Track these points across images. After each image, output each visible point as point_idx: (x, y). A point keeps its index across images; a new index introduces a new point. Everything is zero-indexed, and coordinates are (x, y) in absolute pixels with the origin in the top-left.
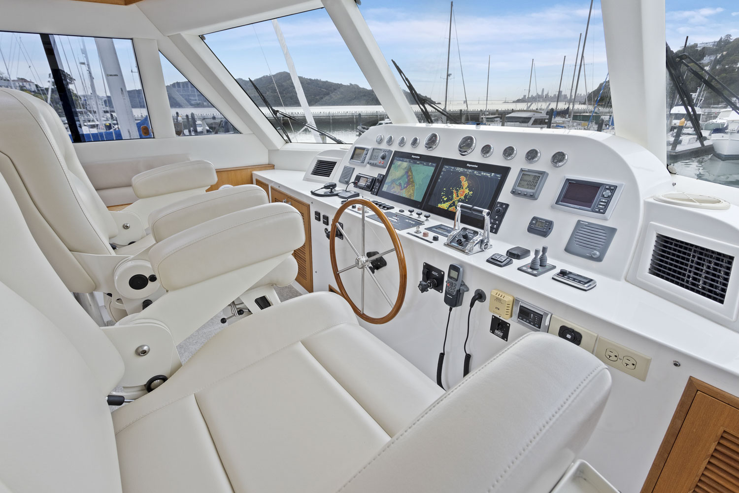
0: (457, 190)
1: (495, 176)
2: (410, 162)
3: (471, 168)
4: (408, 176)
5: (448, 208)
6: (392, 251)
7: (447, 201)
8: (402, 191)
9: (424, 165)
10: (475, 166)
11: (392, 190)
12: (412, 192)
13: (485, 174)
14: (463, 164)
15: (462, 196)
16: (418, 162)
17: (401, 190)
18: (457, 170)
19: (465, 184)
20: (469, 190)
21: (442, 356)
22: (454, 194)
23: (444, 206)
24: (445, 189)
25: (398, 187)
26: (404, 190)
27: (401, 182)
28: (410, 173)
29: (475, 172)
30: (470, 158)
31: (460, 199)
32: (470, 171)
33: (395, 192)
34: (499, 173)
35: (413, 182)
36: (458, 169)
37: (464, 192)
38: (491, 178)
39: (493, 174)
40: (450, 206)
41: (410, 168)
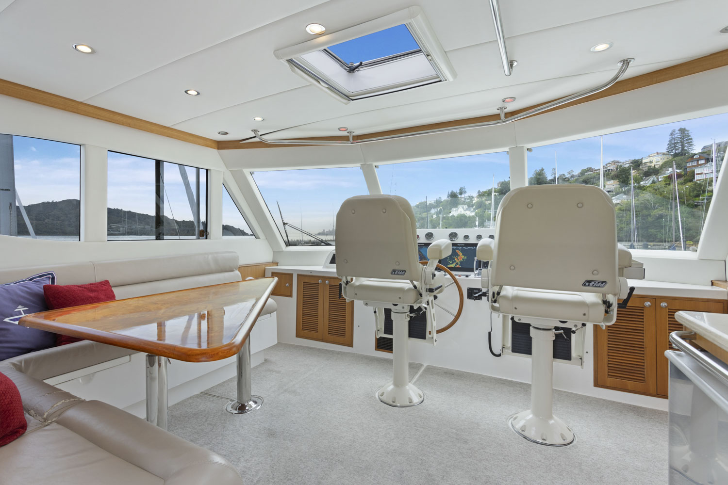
0: (457, 257)
3: (460, 246)
6: (453, 283)
7: (452, 263)
10: (463, 245)
13: (470, 248)
19: (460, 253)
20: (464, 256)
21: (490, 333)
23: (452, 266)
29: (464, 248)
30: (459, 241)
37: (461, 257)
40: (456, 265)
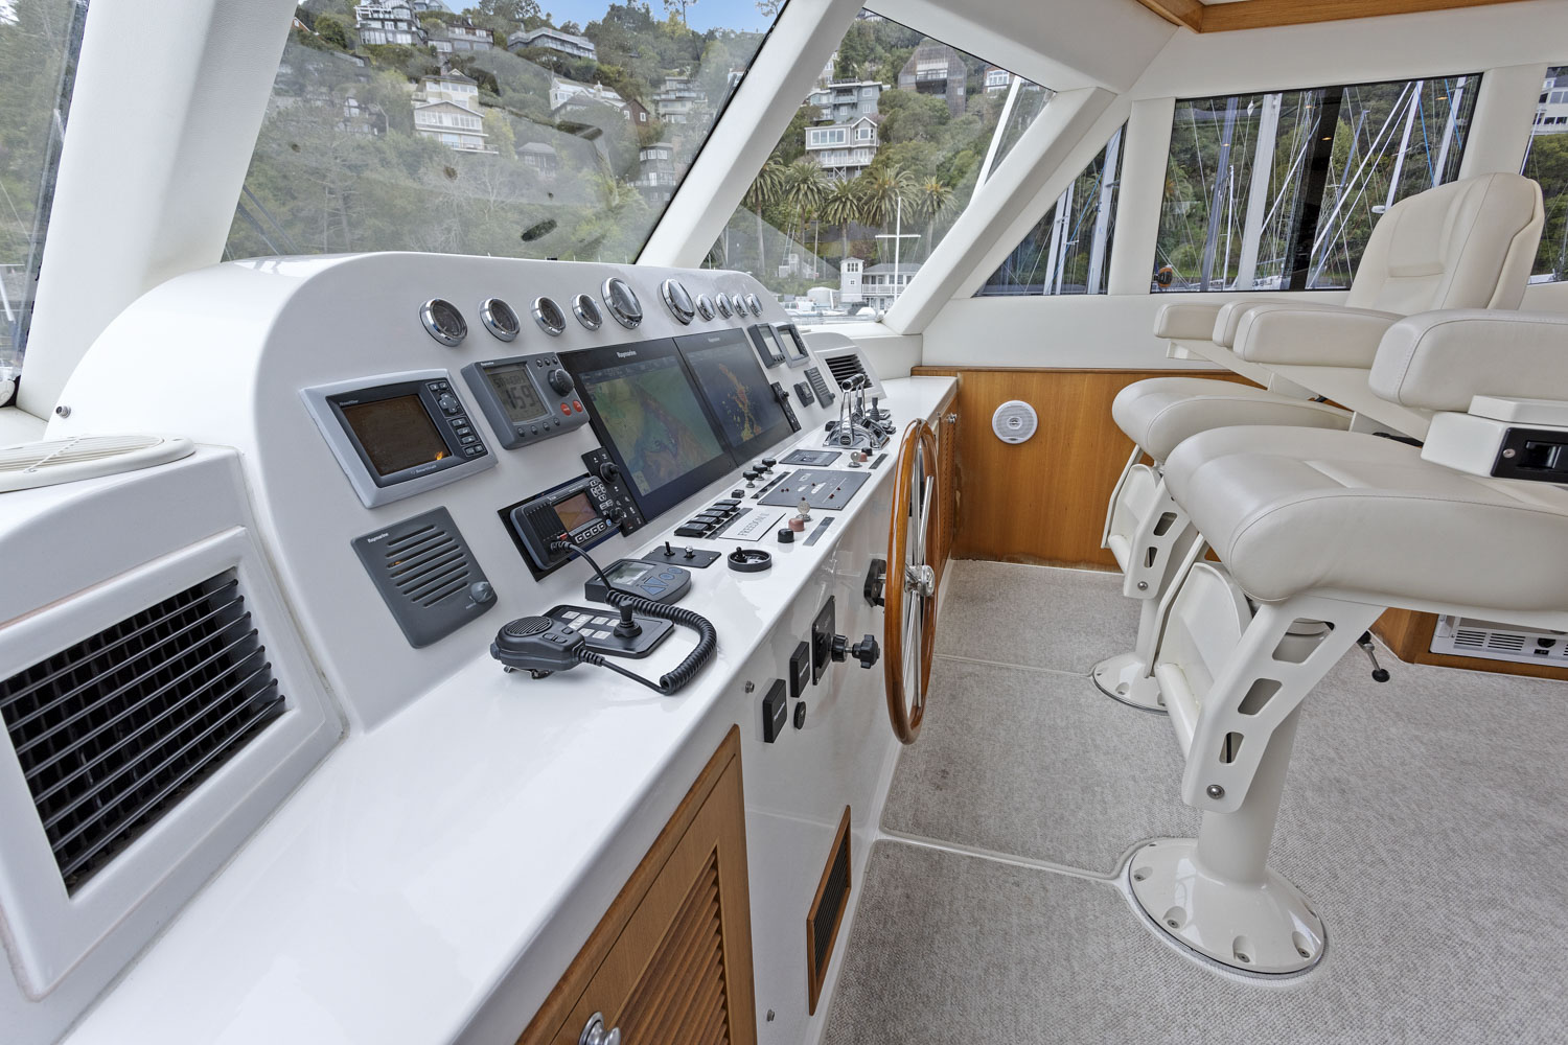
2: (625, 373)
16: (642, 367)
18: (705, 355)
30: (696, 326)
32: (718, 350)
36: (705, 353)
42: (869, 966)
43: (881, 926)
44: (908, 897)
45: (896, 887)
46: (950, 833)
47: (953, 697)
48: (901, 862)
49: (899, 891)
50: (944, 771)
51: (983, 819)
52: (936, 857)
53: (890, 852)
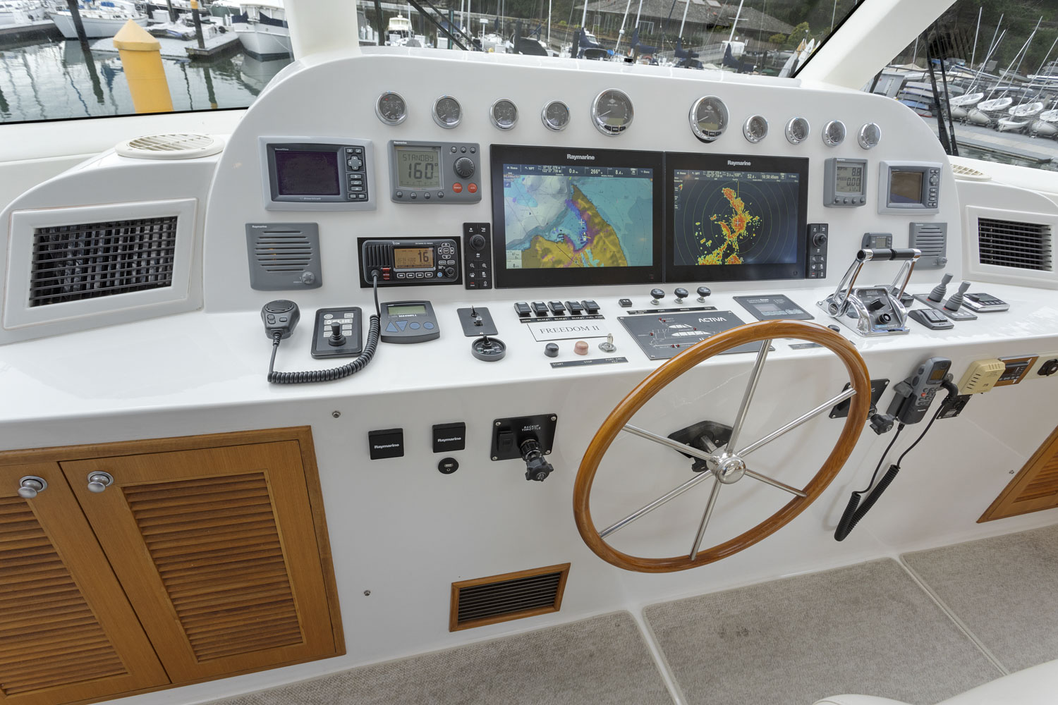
0: (727, 220)
1: (788, 178)
2: (566, 173)
3: (737, 168)
4: (581, 213)
5: (723, 262)
7: (714, 247)
8: (581, 254)
9: (616, 176)
10: (745, 163)
11: (546, 260)
12: (613, 249)
13: (768, 177)
14: (719, 162)
15: (741, 228)
16: (595, 171)
17: (576, 251)
18: (708, 176)
19: (737, 203)
20: (750, 214)
22: (724, 229)
23: (713, 259)
24: (698, 224)
25: (564, 247)
26: (587, 250)
27: (566, 231)
28: (582, 204)
29: (749, 176)
30: (722, 146)
31: (740, 235)
32: (738, 174)
33: (560, 262)
34: (793, 172)
35: (605, 224)
36: (710, 174)
37: (741, 220)
38: (783, 184)
39: (783, 175)
40: (726, 255)
41: (577, 190)
42: (518, 654)
43: (554, 648)
44: (591, 656)
45: (594, 644)
46: (679, 664)
47: (856, 601)
48: (620, 637)
49: (592, 648)
50: (746, 630)
51: (718, 685)
52: (644, 662)
53: (623, 625)
